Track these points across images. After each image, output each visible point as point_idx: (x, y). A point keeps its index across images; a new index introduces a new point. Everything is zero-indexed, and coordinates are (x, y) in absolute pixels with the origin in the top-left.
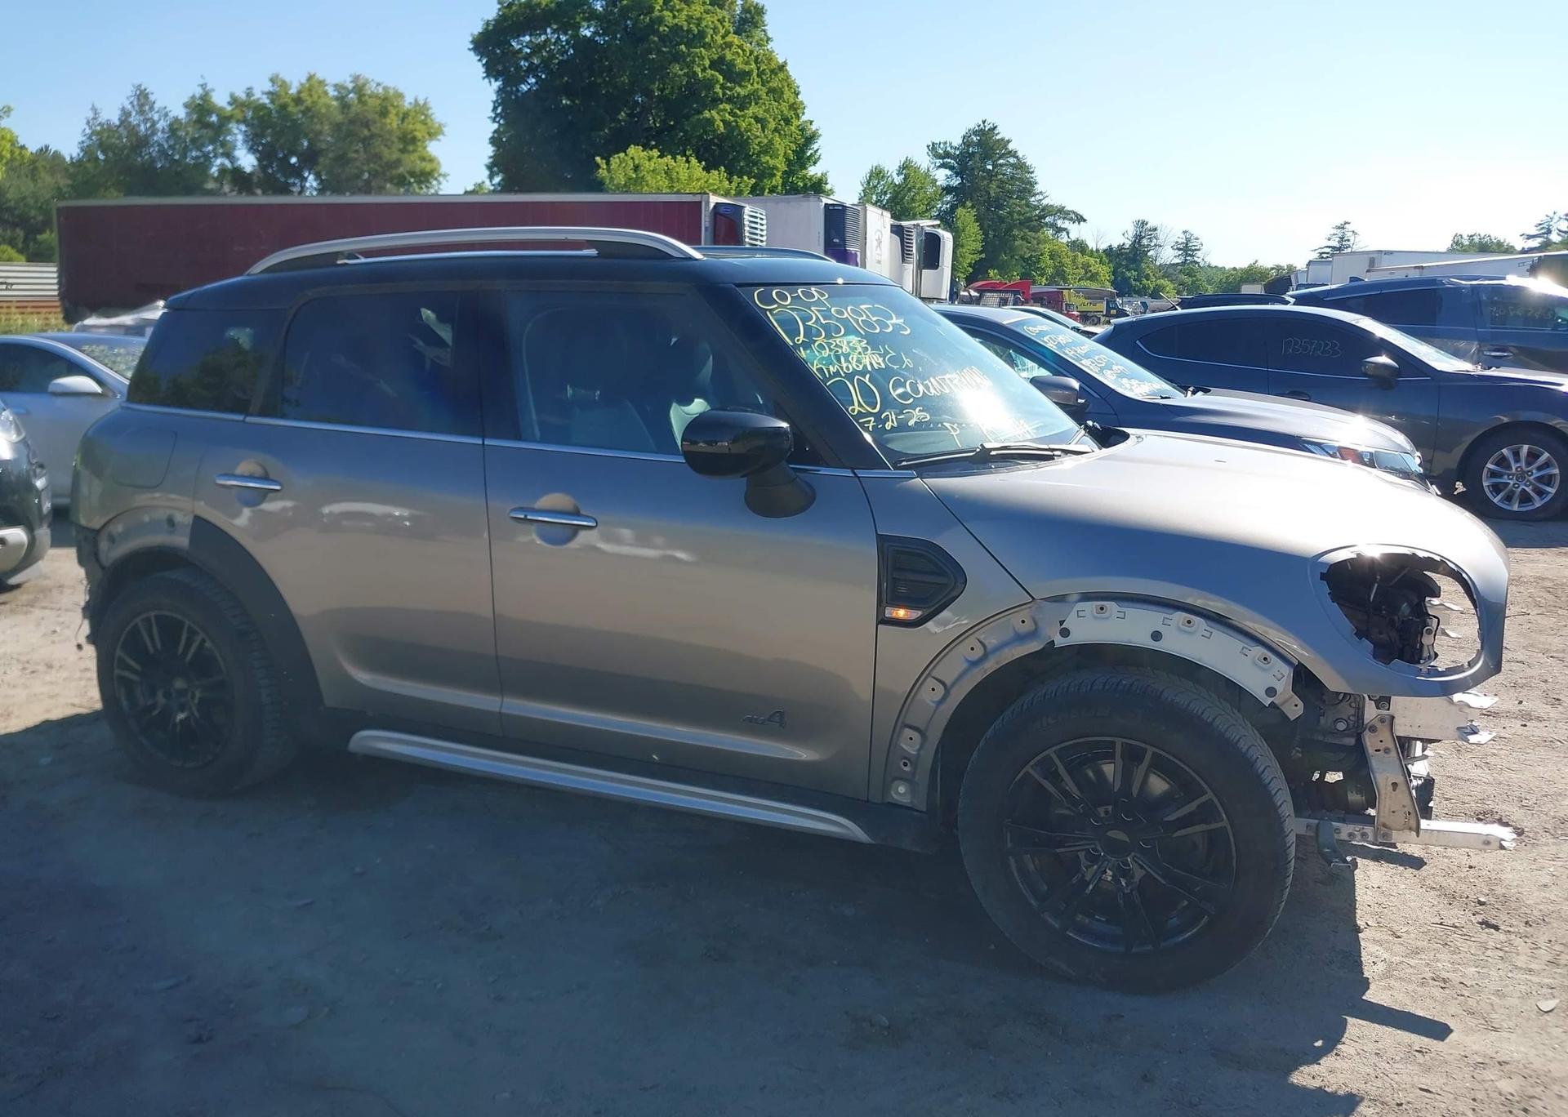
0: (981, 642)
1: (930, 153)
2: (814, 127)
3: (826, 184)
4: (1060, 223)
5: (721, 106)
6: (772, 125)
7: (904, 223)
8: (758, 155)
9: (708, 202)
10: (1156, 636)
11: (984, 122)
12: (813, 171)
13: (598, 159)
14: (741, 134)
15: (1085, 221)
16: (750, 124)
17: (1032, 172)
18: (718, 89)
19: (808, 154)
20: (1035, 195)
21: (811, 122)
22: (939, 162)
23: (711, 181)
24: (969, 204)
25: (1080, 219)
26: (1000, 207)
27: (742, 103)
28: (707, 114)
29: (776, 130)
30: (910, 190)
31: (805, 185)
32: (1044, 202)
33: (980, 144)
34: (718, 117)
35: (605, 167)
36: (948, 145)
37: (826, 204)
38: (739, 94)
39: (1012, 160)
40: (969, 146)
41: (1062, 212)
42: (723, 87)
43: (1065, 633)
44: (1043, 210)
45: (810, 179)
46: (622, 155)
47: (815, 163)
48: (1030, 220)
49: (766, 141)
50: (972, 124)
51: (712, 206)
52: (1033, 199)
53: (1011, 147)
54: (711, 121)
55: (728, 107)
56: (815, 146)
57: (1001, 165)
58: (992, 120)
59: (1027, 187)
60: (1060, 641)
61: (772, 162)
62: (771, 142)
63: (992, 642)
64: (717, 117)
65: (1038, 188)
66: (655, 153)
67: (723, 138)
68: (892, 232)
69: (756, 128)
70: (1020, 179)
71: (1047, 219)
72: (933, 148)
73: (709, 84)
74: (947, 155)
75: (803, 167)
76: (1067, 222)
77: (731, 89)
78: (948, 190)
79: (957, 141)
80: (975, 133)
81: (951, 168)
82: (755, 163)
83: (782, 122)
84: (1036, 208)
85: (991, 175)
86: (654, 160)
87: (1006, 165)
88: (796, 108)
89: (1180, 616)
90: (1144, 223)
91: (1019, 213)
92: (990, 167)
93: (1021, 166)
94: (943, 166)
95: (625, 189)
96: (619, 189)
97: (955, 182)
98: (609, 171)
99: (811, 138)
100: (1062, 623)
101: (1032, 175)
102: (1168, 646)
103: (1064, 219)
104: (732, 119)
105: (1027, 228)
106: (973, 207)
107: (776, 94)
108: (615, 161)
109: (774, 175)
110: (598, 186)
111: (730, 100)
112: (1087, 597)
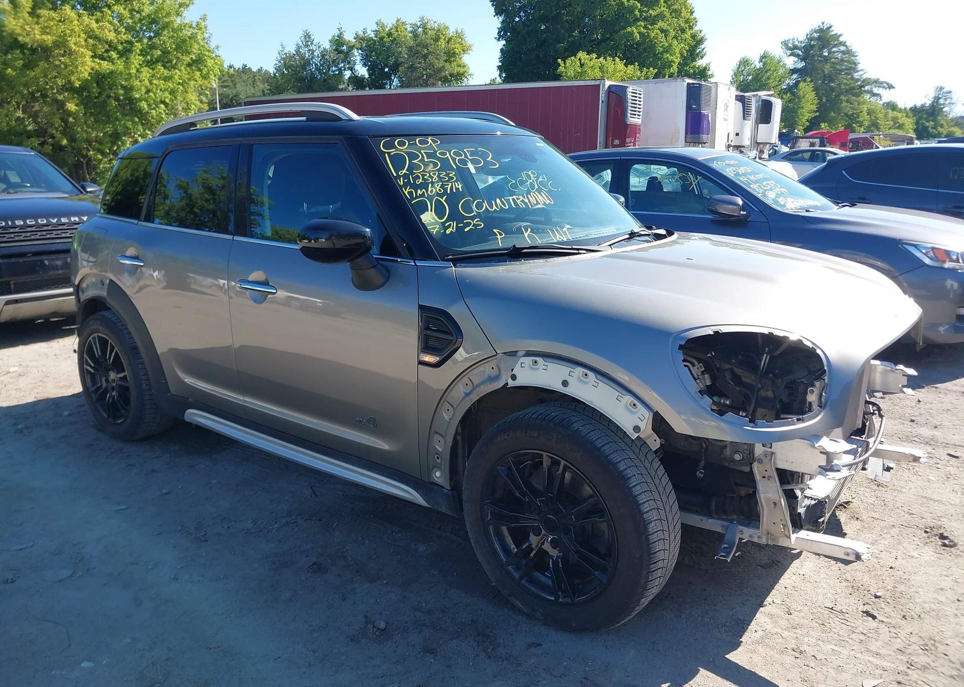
0: (470, 379)
1: (783, 47)
2: (702, 34)
3: (709, 70)
4: (875, 90)
5: (638, 23)
6: (672, 33)
7: (746, 94)
8: (662, 53)
9: (604, 86)
10: (565, 383)
11: (823, 23)
12: (701, 63)
13: (559, 60)
14: (651, 41)
15: (894, 88)
16: (657, 34)
17: (856, 56)
18: (637, 12)
19: (698, 52)
20: (858, 71)
21: (701, 31)
22: (789, 52)
23: (628, 72)
24: (809, 79)
25: (891, 87)
26: (832, 80)
27: (653, 21)
28: (629, 29)
29: (675, 37)
30: (766, 72)
31: (695, 71)
32: (865, 76)
33: (819, 39)
34: (636, 31)
35: (563, 65)
36: (796, 40)
37: (688, 83)
38: (651, 15)
39: (842, 48)
40: (811, 41)
41: (877, 83)
42: (640, 11)
43: (514, 377)
44: (863, 82)
45: (698, 68)
46: (573, 58)
47: (702, 57)
48: (853, 88)
49: (667, 44)
51: (607, 87)
52: (856, 74)
53: (841, 39)
54: (632, 34)
55: (643, 24)
56: (703, 46)
57: (834, 52)
58: (828, 21)
59: (852, 67)
60: (511, 383)
61: (670, 58)
62: (670, 45)
63: (476, 381)
64: (635, 31)
65: (860, 67)
66: (594, 56)
67: (638, 44)
68: (736, 99)
69: (661, 37)
70: (847, 61)
71: (866, 88)
72: (785, 44)
73: (631, 10)
74: (795, 47)
75: (694, 60)
76: (881, 89)
77: (646, 12)
78: (794, 71)
79: (802, 37)
80: (816, 32)
81: (798, 56)
82: (659, 59)
83: (679, 32)
84: (858, 80)
85: (826, 60)
86: (594, 61)
87: (837, 52)
88: (690, 23)
89: (580, 370)
90: (941, 88)
91: (846, 84)
92: (826, 54)
93: (849, 52)
94: (791, 55)
95: (575, 78)
96: (570, 79)
97: (801, 65)
98: (565, 68)
99: (701, 41)
100: (512, 370)
101: (856, 58)
102: (571, 391)
103: (879, 87)
104: (645, 31)
105: (851, 94)
106: (811, 81)
107: (677, 13)
108: (568, 62)
109: (672, 66)
110: (558, 77)
111: (645, 19)
112: (529, 354)
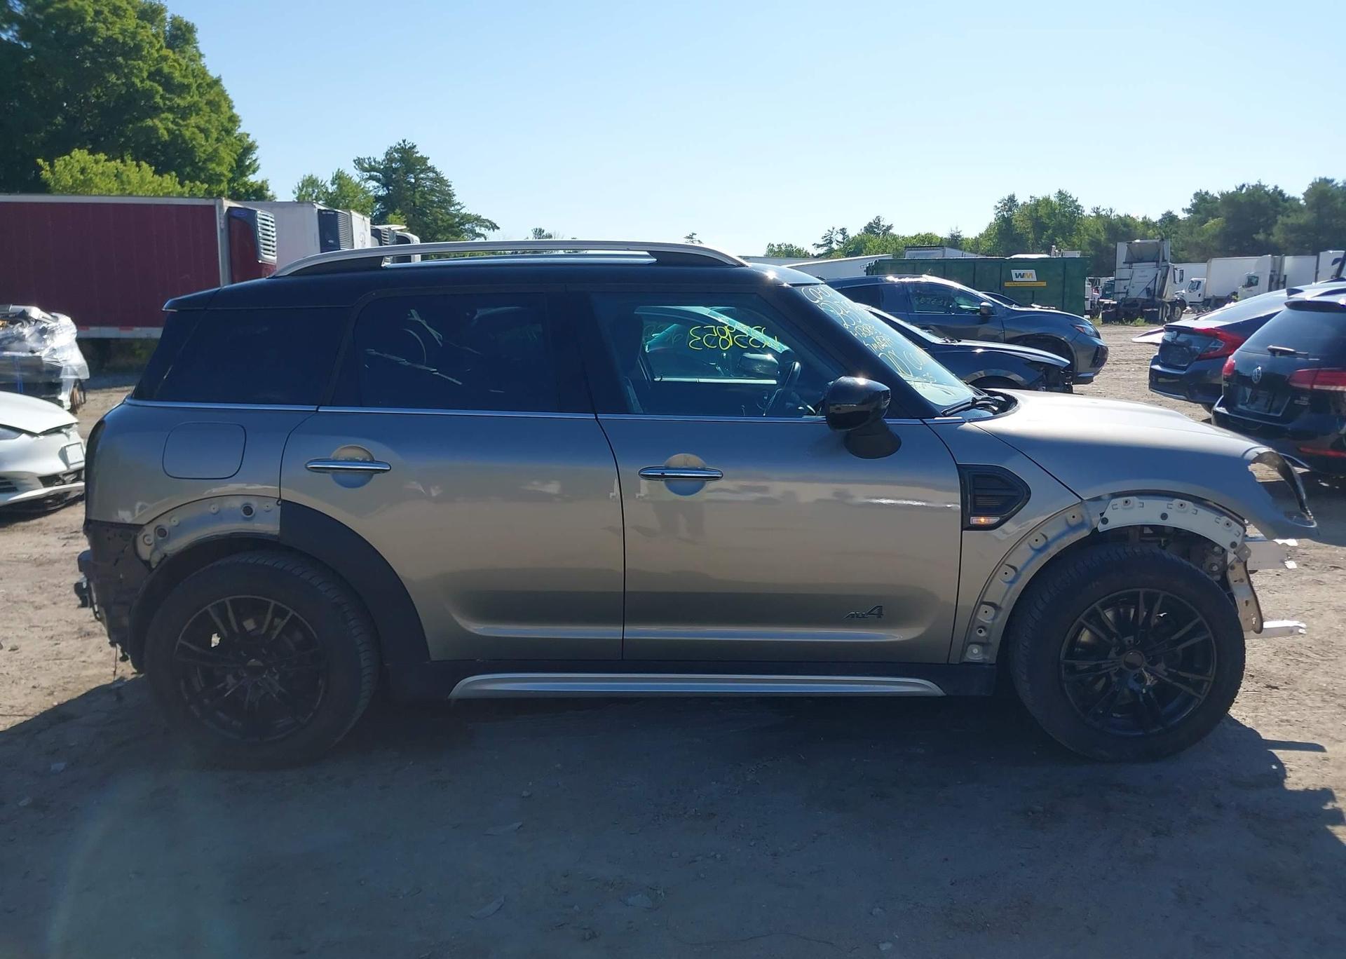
0: (1044, 535)
1: (357, 167)
2: (250, 140)
3: (268, 190)
4: (478, 230)
5: (163, 116)
6: (215, 135)
7: (379, 227)
8: (204, 162)
9: (221, 207)
10: (1164, 516)
11: (404, 141)
12: (252, 178)
13: (40, 161)
14: (184, 141)
15: (498, 228)
16: (193, 133)
17: (450, 186)
18: (158, 99)
19: (247, 163)
20: (453, 205)
21: (248, 135)
22: (366, 175)
23: (164, 185)
24: (398, 211)
25: (494, 227)
26: (425, 214)
27: (185, 113)
28: (149, 122)
29: (218, 140)
30: (344, 198)
31: (247, 191)
32: (463, 211)
33: (402, 160)
34: (162, 126)
35: (48, 168)
36: (372, 160)
37: (319, 210)
38: (179, 105)
39: (431, 175)
40: (392, 162)
41: (478, 220)
42: (162, 97)
43: (1105, 521)
44: (462, 218)
45: (251, 186)
46: (67, 158)
47: (254, 172)
48: (452, 226)
49: (210, 150)
50: (394, 142)
51: (226, 209)
52: (453, 208)
53: (429, 163)
54: (154, 129)
55: (171, 116)
56: (254, 157)
57: (422, 179)
58: (410, 141)
59: (447, 199)
60: (1102, 528)
61: (218, 170)
62: (216, 150)
63: (1051, 534)
64: (160, 125)
65: (456, 199)
66: (102, 156)
67: (166, 145)
68: (372, 235)
69: (200, 138)
70: (440, 192)
71: (467, 226)
72: (359, 162)
73: (149, 94)
74: (372, 169)
75: (243, 174)
76: (483, 229)
77: (170, 100)
78: (378, 199)
79: (380, 157)
80: (397, 151)
81: (378, 180)
82: (202, 169)
83: (223, 133)
84: (455, 216)
85: (414, 187)
86: (101, 164)
87: (426, 179)
88: (234, 120)
89: (1177, 501)
90: (541, 231)
91: (443, 220)
92: (413, 181)
93: (439, 180)
94: (371, 178)
95: (73, 190)
96: (65, 190)
97: (382, 192)
98: (53, 173)
99: (249, 149)
100: (1102, 514)
101: (450, 188)
102: (1174, 521)
103: (481, 226)
104: (175, 128)
105: (450, 232)
106: (402, 214)
107: (214, 106)
108: (59, 163)
109: (222, 181)
110: (44, 188)
111: (170, 109)
112: (1115, 496)
